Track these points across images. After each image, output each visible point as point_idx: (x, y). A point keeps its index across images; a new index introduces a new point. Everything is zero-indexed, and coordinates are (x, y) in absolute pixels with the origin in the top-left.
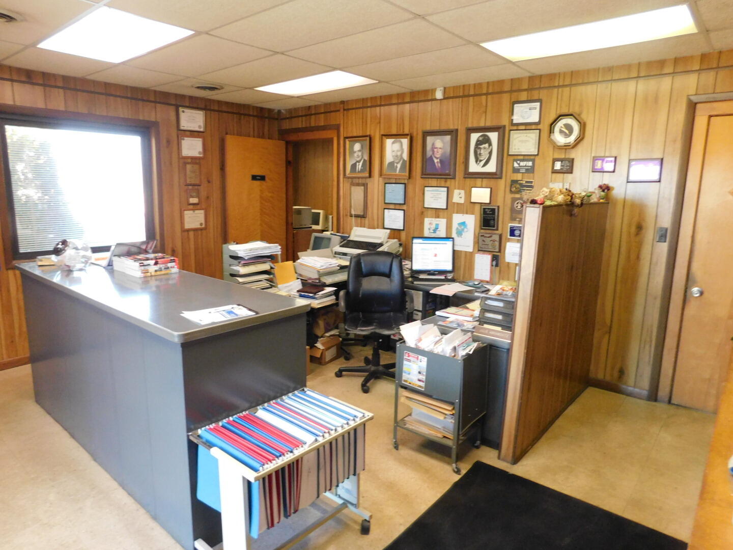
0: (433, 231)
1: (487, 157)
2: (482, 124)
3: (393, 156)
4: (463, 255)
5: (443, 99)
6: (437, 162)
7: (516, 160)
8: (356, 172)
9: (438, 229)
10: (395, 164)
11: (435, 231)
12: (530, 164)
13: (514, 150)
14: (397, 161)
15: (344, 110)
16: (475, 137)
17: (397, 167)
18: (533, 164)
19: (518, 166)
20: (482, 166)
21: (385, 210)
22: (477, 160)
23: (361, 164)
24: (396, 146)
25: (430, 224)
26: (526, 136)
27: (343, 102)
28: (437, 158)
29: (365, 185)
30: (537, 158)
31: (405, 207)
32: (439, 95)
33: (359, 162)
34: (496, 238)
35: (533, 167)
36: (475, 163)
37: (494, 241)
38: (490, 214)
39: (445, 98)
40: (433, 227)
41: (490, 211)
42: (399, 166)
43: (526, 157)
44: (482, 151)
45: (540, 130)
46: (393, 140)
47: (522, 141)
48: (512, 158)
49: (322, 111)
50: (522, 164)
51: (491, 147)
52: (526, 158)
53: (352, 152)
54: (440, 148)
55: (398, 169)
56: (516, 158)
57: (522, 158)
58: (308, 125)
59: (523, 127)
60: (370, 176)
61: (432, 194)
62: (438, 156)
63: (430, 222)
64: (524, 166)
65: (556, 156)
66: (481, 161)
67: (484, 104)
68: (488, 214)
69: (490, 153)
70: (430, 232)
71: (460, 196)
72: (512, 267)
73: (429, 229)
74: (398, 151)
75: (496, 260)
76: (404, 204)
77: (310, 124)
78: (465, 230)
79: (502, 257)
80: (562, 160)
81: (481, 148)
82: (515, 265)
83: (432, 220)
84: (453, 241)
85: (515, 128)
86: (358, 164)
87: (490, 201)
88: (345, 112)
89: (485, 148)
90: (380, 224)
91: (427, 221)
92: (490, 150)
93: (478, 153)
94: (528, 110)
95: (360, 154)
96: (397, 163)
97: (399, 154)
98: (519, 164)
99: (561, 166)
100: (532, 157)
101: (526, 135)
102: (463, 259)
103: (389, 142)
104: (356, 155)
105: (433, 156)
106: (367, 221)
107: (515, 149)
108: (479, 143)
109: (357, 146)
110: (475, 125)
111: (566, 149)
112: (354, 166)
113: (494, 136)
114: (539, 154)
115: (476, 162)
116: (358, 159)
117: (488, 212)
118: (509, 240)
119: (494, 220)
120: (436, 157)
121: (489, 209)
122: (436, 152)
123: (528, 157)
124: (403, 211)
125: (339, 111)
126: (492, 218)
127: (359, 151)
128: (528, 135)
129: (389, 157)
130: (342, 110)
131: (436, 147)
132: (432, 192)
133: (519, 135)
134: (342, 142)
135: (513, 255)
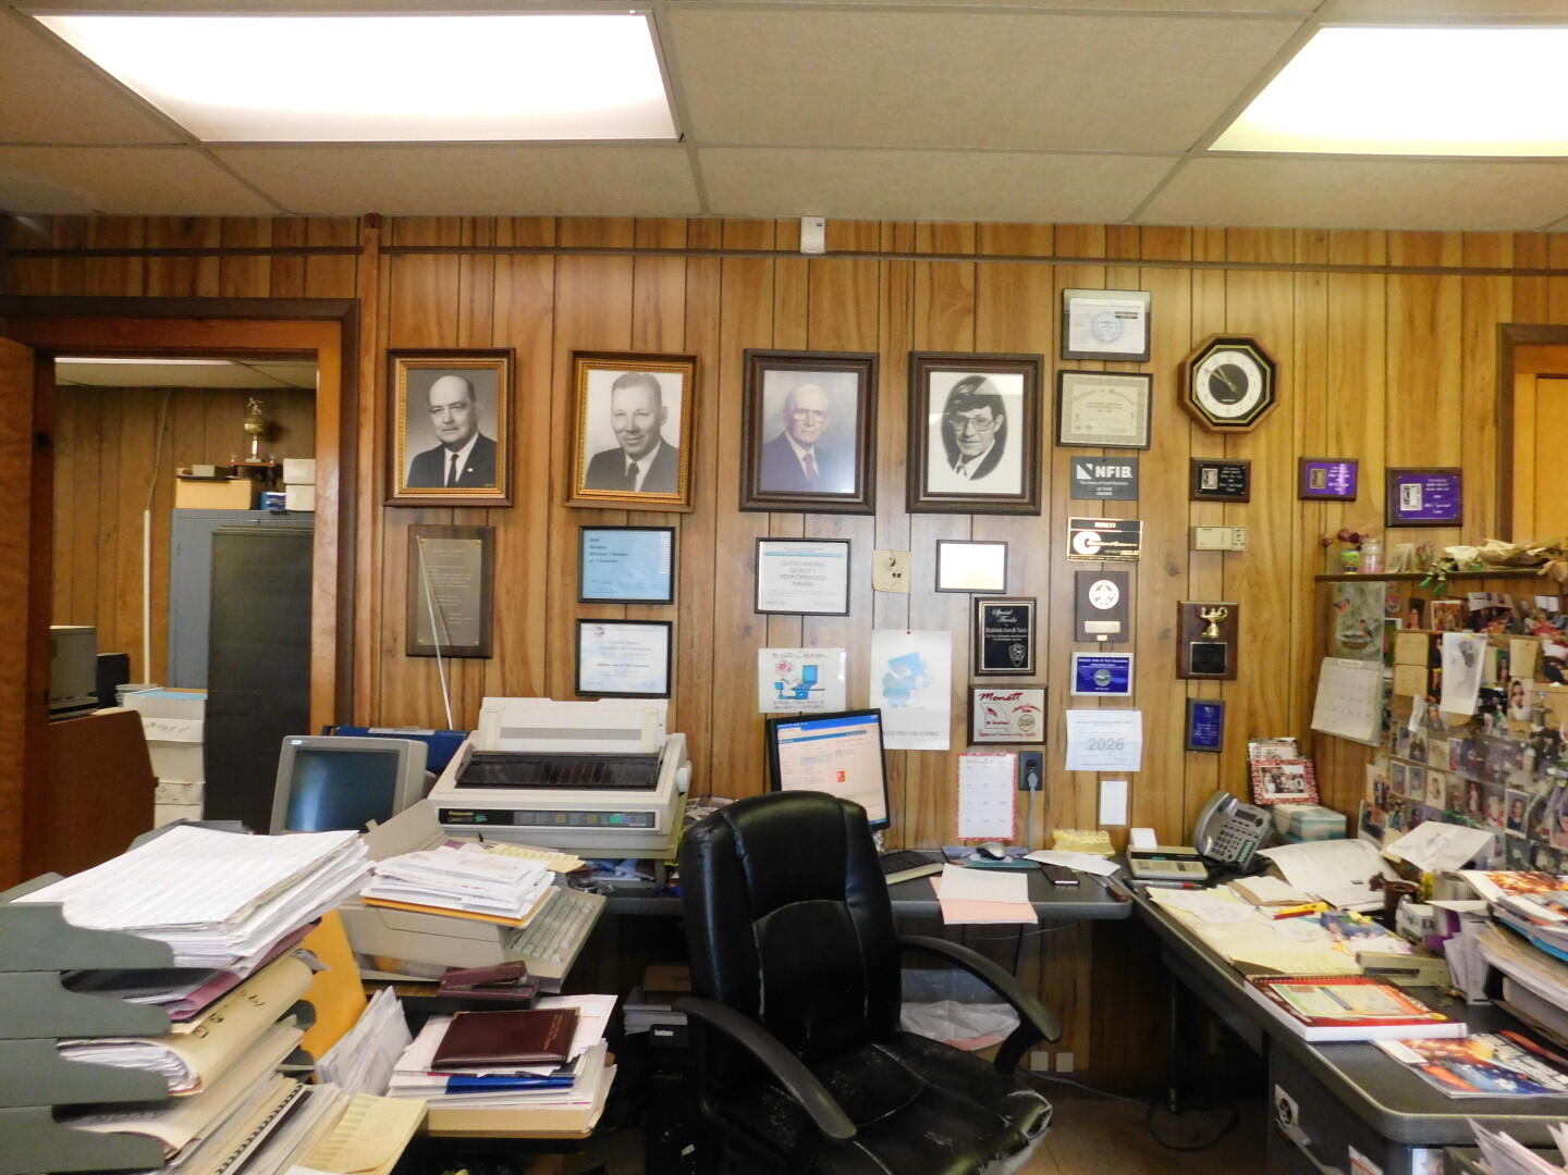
0: (793, 694)
1: (990, 447)
2: (964, 346)
3: (617, 432)
4: (914, 765)
5: (823, 255)
6: (807, 458)
7: (1083, 462)
8: (442, 486)
9: (815, 682)
10: (629, 461)
11: (802, 692)
12: (1126, 472)
13: (1073, 431)
14: (636, 449)
15: (382, 250)
16: (942, 384)
17: (634, 470)
18: (1136, 472)
19: (1089, 478)
20: (970, 474)
21: (584, 626)
22: (955, 455)
23: (464, 454)
24: (633, 398)
25: (782, 666)
26: (1112, 391)
27: (374, 220)
28: (805, 445)
29: (486, 536)
30: (1143, 457)
31: (670, 614)
32: (813, 240)
33: (456, 446)
34: (1035, 697)
35: (1134, 482)
36: (947, 465)
37: (1027, 709)
38: (1011, 626)
39: (831, 253)
40: (795, 676)
41: (1010, 617)
42: (644, 466)
43: (1112, 454)
44: (971, 430)
45: (1150, 376)
46: (615, 375)
47: (1099, 406)
48: (1068, 453)
49: (266, 243)
50: (1100, 471)
51: (1000, 419)
52: (1110, 453)
53: (421, 408)
54: (818, 413)
55: (640, 479)
56: (1079, 453)
57: (1099, 454)
58: (181, 289)
59: (1099, 367)
60: (511, 502)
61: (785, 564)
62: (807, 438)
63: (778, 661)
64: (1106, 479)
65: (1200, 453)
66: (967, 459)
67: (968, 283)
68: (1002, 625)
69: (1000, 437)
70: (781, 696)
71: (895, 569)
72: (1087, 787)
73: (780, 686)
74: (638, 413)
75: (1033, 767)
76: (671, 601)
77: (193, 284)
78: (920, 680)
79: (1051, 756)
80: (1219, 466)
81: (966, 420)
82: (1094, 778)
83: (790, 656)
84: (879, 720)
85: (1073, 366)
86: (449, 454)
87: (1005, 586)
88: (386, 258)
89: (980, 420)
90: (558, 679)
91: (767, 659)
92: (997, 428)
93: (959, 433)
94: (1113, 319)
95: (460, 417)
96: (637, 457)
97: (645, 423)
98: (1092, 473)
99: (1220, 480)
100: (1130, 455)
101: (1108, 388)
102: (913, 779)
103: (599, 381)
104: (439, 420)
105: (788, 435)
106: (493, 669)
107: (1078, 428)
108: (959, 402)
109: (447, 390)
110: (940, 346)
111: (1225, 434)
112: (430, 464)
113: (1009, 386)
114: (1152, 446)
115: (952, 461)
116: (451, 437)
117: (1003, 620)
118: (1072, 703)
119: (1024, 642)
120: (798, 441)
121: (1004, 609)
122: (800, 426)
123: (1121, 455)
124: (664, 630)
125: (358, 250)
126: (1015, 638)
127: (461, 405)
128: (1117, 389)
129: (599, 433)
130: (372, 249)
131: (800, 407)
132: (785, 558)
133: (1089, 388)
134: (368, 367)
135: (1090, 749)
